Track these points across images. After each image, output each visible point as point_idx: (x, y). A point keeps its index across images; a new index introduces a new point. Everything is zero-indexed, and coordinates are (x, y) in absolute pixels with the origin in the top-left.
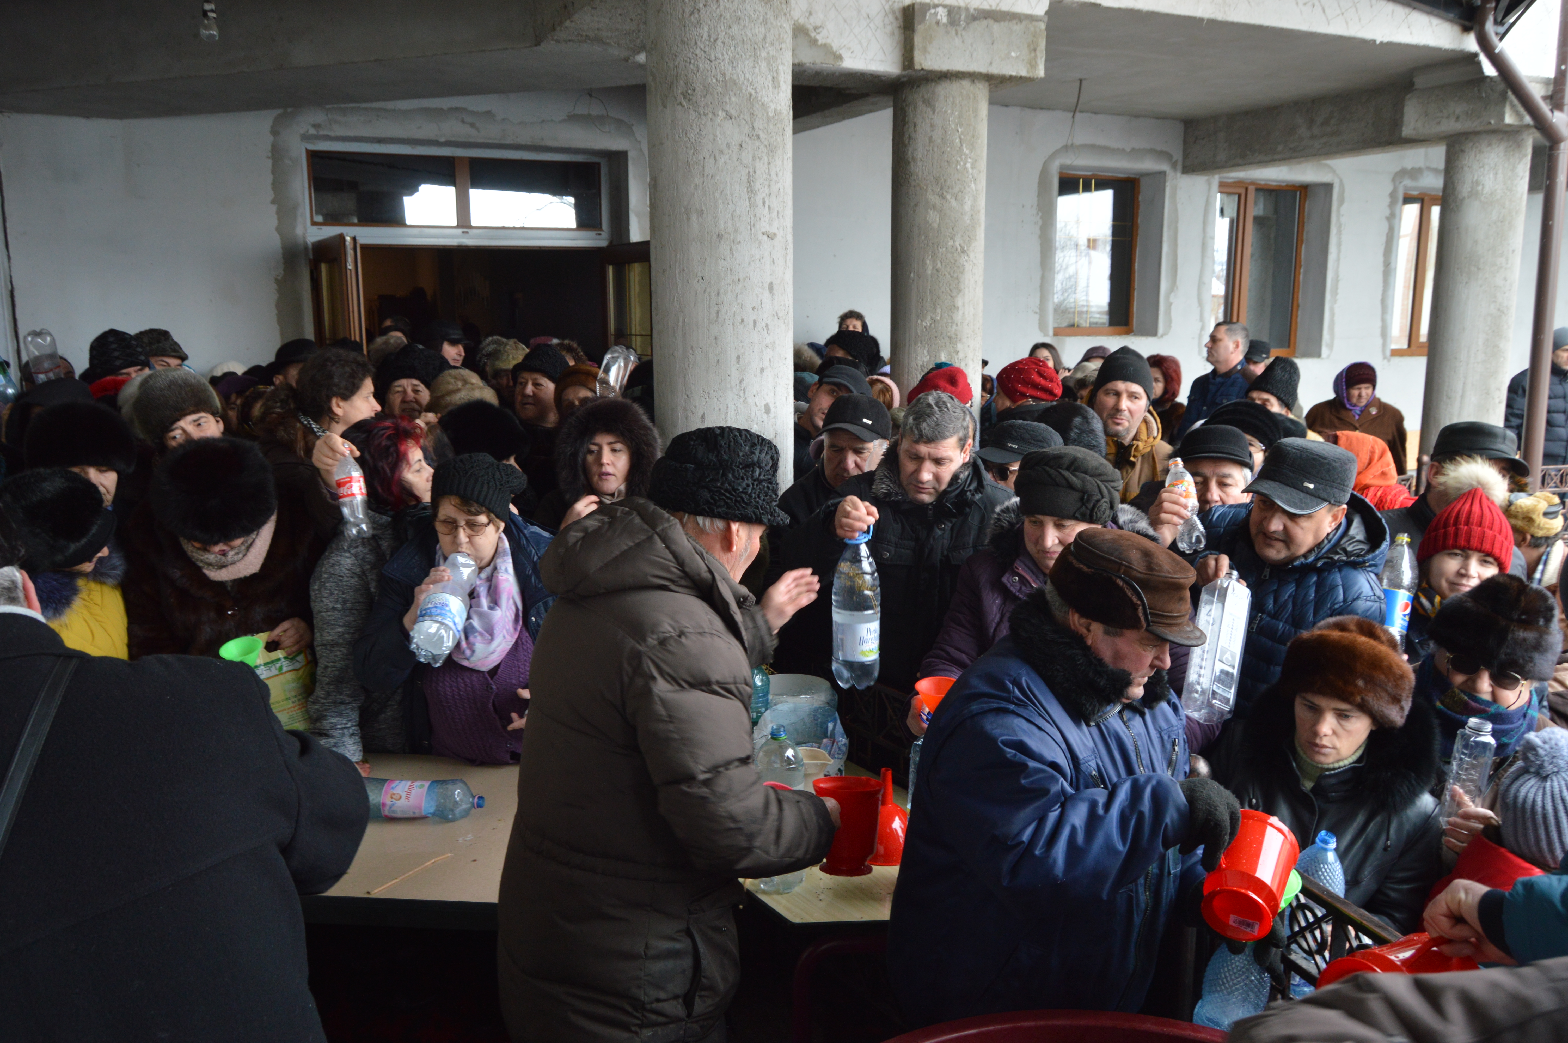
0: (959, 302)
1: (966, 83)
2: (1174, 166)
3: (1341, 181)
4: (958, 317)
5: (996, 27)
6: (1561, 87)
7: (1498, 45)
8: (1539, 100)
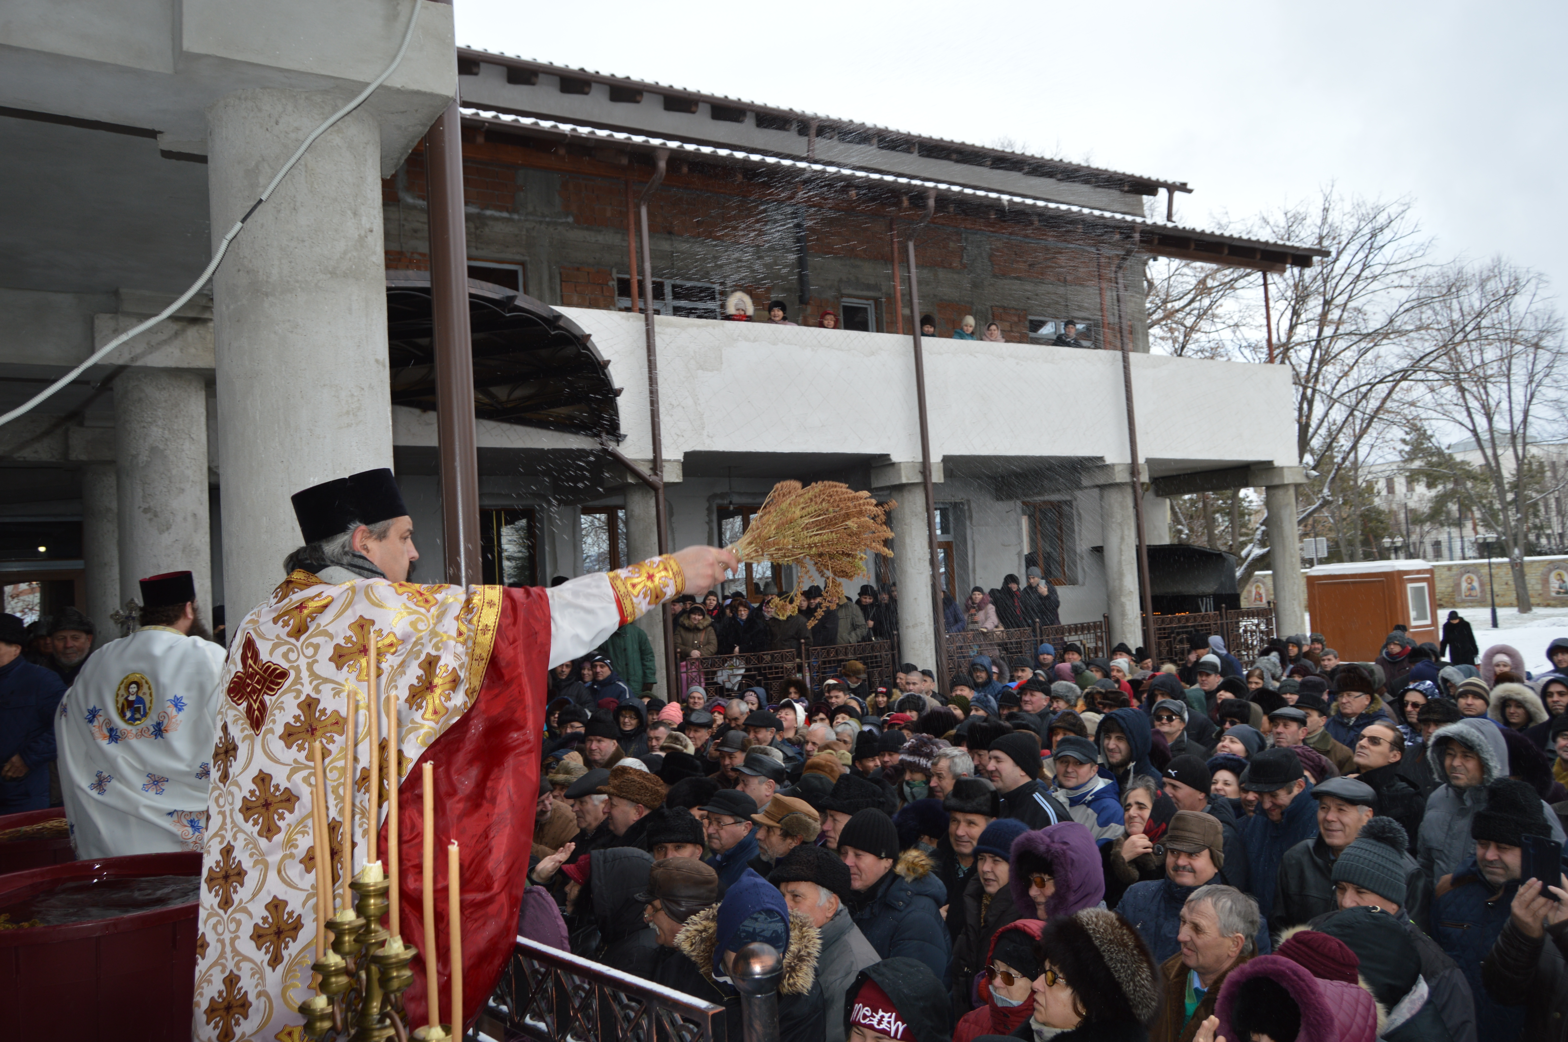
2: (548, 502)
6: (656, 463)
7: (612, 446)
8: (645, 470)
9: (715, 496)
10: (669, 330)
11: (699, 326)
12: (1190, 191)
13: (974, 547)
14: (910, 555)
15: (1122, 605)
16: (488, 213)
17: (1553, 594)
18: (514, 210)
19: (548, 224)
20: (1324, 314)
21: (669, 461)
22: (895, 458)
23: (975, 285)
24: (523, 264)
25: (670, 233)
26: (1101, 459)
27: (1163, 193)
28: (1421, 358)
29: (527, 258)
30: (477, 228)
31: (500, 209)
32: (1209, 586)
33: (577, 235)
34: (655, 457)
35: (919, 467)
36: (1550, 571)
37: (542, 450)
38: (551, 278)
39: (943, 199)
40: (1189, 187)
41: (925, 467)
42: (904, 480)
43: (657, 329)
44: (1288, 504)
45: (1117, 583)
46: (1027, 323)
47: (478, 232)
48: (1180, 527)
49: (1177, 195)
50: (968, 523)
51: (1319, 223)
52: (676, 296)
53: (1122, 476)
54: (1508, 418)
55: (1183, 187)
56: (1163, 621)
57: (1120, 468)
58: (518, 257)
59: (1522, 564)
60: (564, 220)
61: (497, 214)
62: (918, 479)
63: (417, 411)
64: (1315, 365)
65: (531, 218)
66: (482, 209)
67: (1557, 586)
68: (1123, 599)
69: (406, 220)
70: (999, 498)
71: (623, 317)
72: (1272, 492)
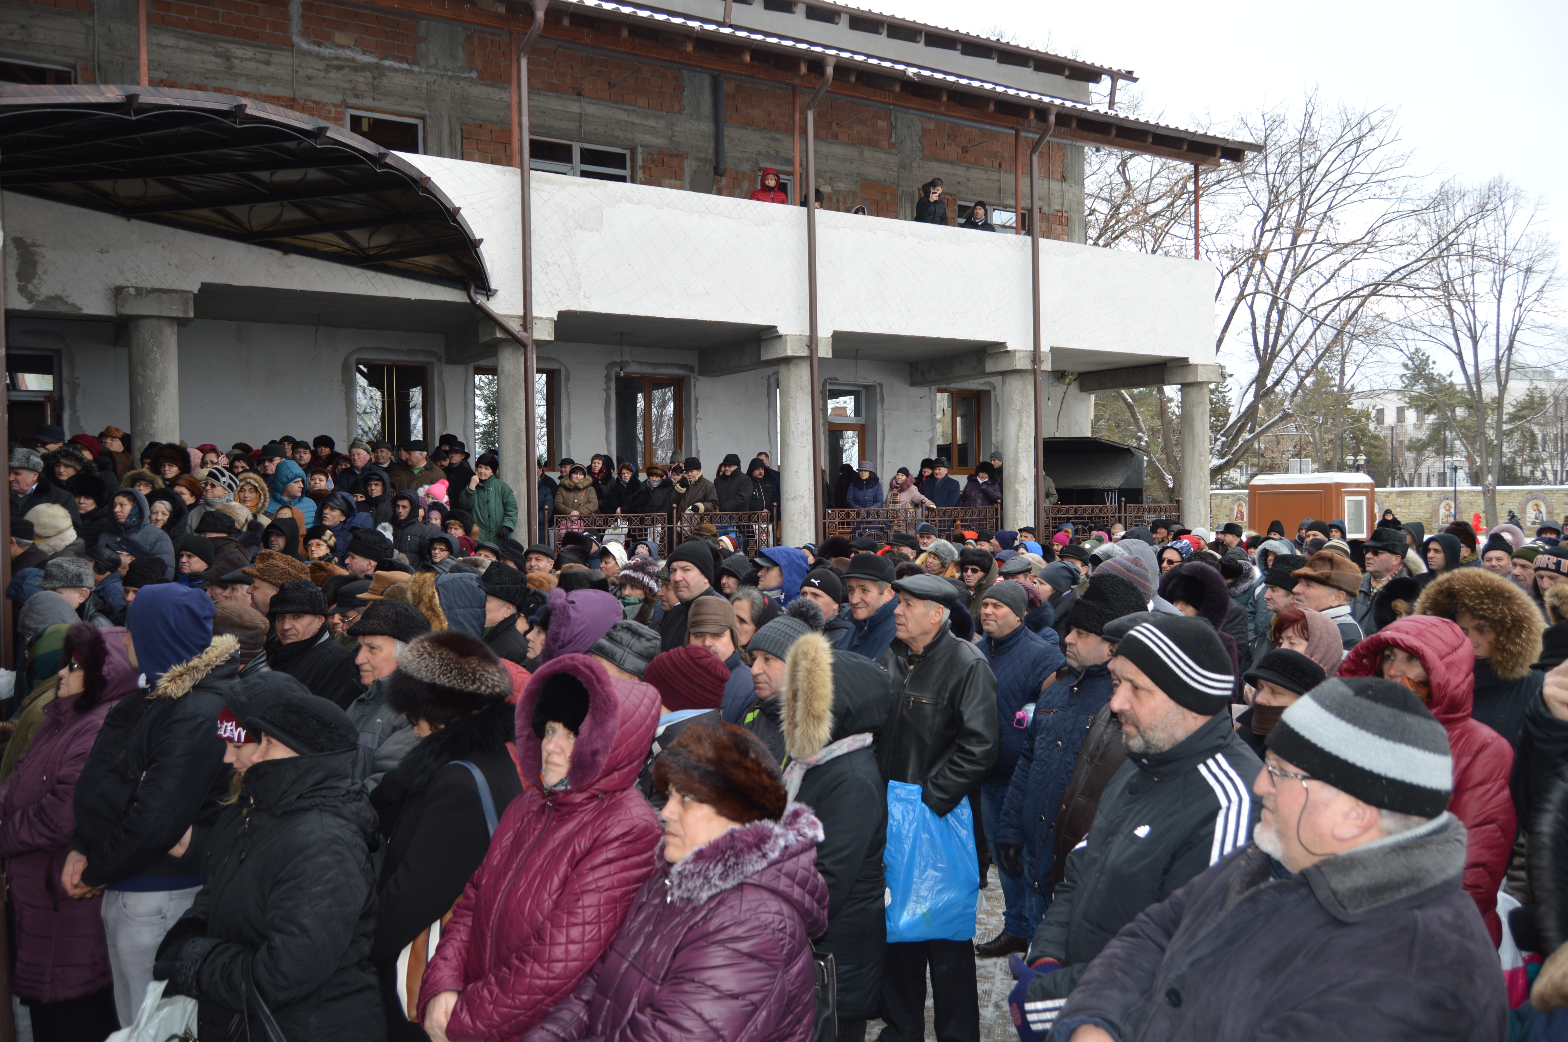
0: (155, 418)
1: (154, 321)
2: (439, 360)
3: (566, 368)
4: (155, 425)
5: (164, 296)
6: (526, 320)
7: (480, 300)
8: (515, 327)
9: (614, 364)
10: (547, 187)
11: (579, 185)
12: (1135, 80)
13: (883, 431)
14: (793, 428)
15: (1016, 492)
16: (387, 63)
17: (1529, 524)
18: (415, 62)
19: (450, 78)
20: (1299, 223)
21: (541, 318)
22: (781, 331)
23: (902, 166)
24: (423, 118)
25: (579, 94)
26: (1003, 344)
27: (1106, 81)
28: (1393, 273)
29: (426, 112)
30: (374, 78)
31: (400, 60)
32: (1115, 480)
33: (480, 91)
34: (525, 313)
35: (806, 341)
36: (1528, 501)
37: (409, 299)
38: (451, 134)
39: (843, 69)
40: (1135, 75)
41: (812, 341)
42: (790, 353)
43: (533, 184)
44: (1201, 403)
45: (1012, 470)
46: (956, 208)
47: (376, 82)
48: (1140, 434)
49: (1121, 83)
50: (879, 407)
51: (1300, 127)
52: (584, 161)
53: (1022, 363)
54: (1494, 342)
55: (1129, 76)
56: (1059, 511)
57: (1022, 355)
58: (417, 111)
59: (1494, 491)
60: (467, 75)
61: (396, 65)
62: (805, 353)
63: (278, 254)
64: (1287, 275)
65: (432, 71)
66: (381, 59)
67: (1533, 516)
68: (1017, 486)
69: (299, 65)
70: (913, 384)
71: (498, 171)
72: (1186, 389)
